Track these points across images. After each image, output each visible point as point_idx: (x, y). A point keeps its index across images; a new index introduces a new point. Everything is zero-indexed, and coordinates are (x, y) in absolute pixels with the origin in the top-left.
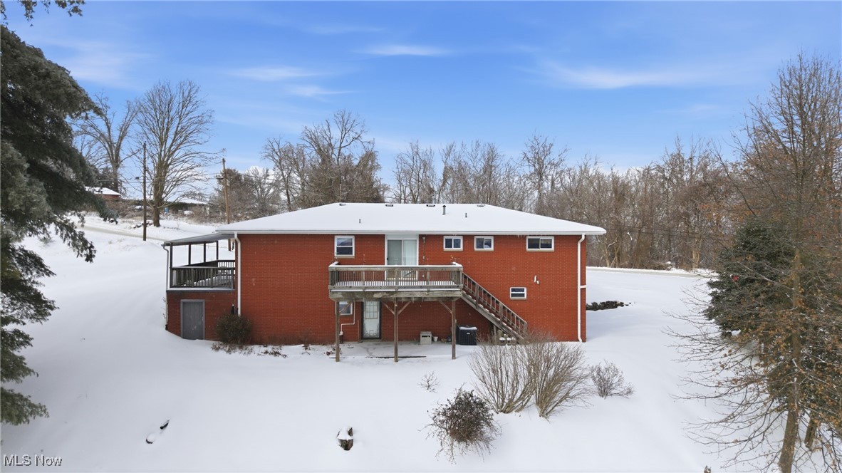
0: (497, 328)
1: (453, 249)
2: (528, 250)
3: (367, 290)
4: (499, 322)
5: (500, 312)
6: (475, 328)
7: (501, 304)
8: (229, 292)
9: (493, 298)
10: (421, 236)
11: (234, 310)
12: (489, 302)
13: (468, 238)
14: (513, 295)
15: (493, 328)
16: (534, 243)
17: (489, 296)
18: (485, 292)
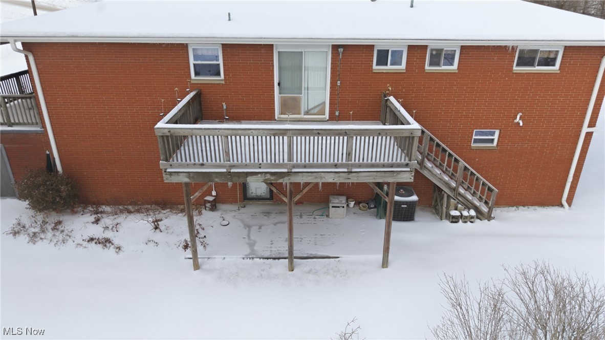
0: (449, 196)
1: (389, 67)
2: (516, 69)
3: (233, 170)
4: (454, 190)
5: (459, 174)
6: (414, 198)
7: (462, 163)
8: (36, 133)
9: (450, 155)
10: (335, 48)
11: (50, 160)
12: (443, 161)
13: (417, 50)
14: (476, 141)
15: (442, 198)
16: (528, 58)
17: (444, 150)
18: (438, 145)
